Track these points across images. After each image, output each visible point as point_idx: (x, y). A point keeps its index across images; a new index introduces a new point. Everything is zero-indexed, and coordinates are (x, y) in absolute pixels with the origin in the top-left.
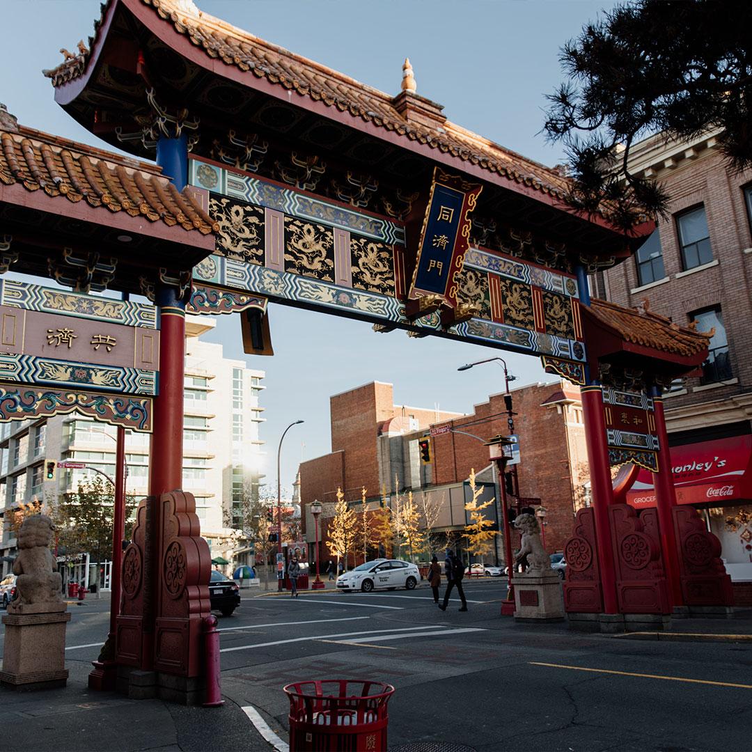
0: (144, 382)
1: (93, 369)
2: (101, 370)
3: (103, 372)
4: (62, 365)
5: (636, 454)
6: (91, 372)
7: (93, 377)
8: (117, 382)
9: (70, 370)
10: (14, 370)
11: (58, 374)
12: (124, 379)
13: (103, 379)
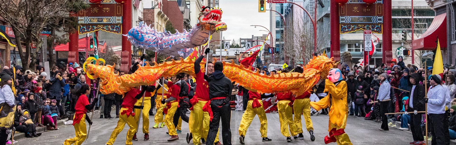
0: (118, 20)
1: (103, 18)
2: (106, 18)
3: (106, 19)
4: (95, 18)
5: (365, 26)
6: (103, 19)
7: (103, 20)
8: (110, 21)
9: (97, 19)
10: (83, 21)
11: (94, 21)
12: (112, 20)
13: (106, 20)
